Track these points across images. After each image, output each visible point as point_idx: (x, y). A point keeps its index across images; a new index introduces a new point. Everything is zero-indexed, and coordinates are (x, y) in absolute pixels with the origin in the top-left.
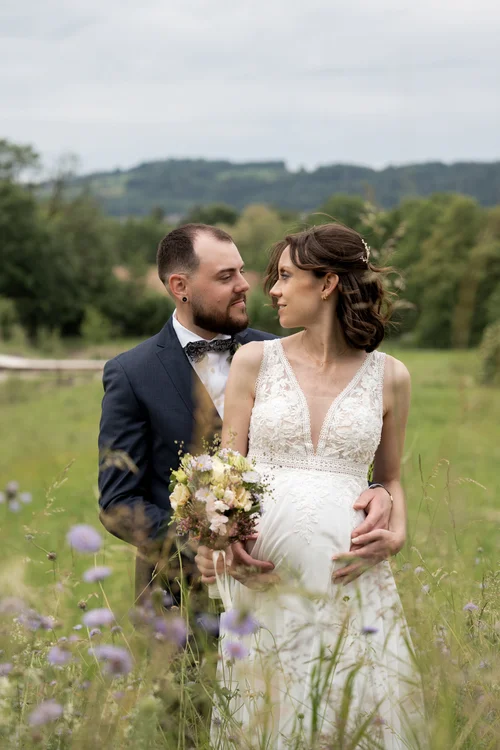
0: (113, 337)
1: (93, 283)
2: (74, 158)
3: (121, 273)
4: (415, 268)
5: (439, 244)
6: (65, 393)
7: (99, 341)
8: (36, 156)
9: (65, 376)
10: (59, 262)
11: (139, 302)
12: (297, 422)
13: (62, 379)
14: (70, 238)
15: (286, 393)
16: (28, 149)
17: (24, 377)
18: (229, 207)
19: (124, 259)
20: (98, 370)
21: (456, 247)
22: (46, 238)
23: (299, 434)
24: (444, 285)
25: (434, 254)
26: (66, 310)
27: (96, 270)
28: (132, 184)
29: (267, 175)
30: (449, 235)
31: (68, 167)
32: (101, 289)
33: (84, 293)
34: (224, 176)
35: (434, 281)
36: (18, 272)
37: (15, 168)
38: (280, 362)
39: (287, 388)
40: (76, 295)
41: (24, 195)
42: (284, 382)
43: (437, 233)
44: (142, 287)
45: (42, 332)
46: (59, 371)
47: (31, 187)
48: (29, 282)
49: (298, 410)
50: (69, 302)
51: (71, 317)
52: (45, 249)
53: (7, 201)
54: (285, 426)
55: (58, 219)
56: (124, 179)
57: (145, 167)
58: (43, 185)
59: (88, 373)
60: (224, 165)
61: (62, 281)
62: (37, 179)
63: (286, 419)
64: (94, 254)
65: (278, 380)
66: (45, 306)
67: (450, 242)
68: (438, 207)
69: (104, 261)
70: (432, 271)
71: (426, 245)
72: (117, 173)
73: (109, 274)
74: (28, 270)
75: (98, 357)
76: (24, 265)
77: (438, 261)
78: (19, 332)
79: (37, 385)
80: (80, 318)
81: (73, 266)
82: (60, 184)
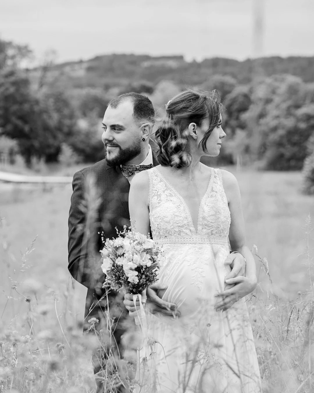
0: (78, 163)
1: (66, 129)
2: (54, 52)
3: (83, 124)
4: (263, 121)
5: (277, 107)
6: (48, 197)
7: (69, 165)
8: (30, 51)
9: (48, 187)
10: (45, 116)
11: (94, 141)
12: (183, 215)
13: (46, 189)
14: (51, 102)
15: (172, 198)
16: (26, 47)
17: (24, 187)
18: (149, 84)
19: (85, 115)
20: (68, 183)
21: (289, 108)
22: (37, 102)
23: (185, 222)
24: (281, 132)
25: (275, 112)
26: (49, 146)
27: (67, 122)
28: (90, 69)
29: (172, 64)
30: (284, 101)
31: (50, 58)
32: (70, 133)
33: (60, 136)
34: (146, 64)
35: (275, 129)
36: (19, 123)
37: (18, 59)
38: (161, 181)
39: (171, 195)
40: (55, 137)
41: (23, 76)
42: (167, 192)
43: (277, 99)
44: (95, 133)
45: (34, 160)
46: (44, 183)
47: (27, 70)
48: (27, 128)
49: (182, 208)
50: (51, 141)
51: (52, 151)
52: (36, 108)
53: (12, 79)
54: (176, 219)
55: (45, 90)
56: (85, 65)
57: (97, 58)
58: (35, 69)
59: (62, 185)
60: (147, 58)
61: (46, 128)
62: (31, 66)
63: (175, 214)
64: (66, 112)
65: (164, 192)
66: (36, 144)
67: (284, 106)
68: (277, 84)
69: (71, 116)
70: (273, 123)
71: (270, 107)
72: (81, 62)
73: (75, 124)
74: (26, 122)
75: (68, 175)
76: (24, 118)
77: (277, 117)
78: (20, 160)
79: (31, 192)
80: (58, 151)
81: (53, 119)
82: (45, 69)
